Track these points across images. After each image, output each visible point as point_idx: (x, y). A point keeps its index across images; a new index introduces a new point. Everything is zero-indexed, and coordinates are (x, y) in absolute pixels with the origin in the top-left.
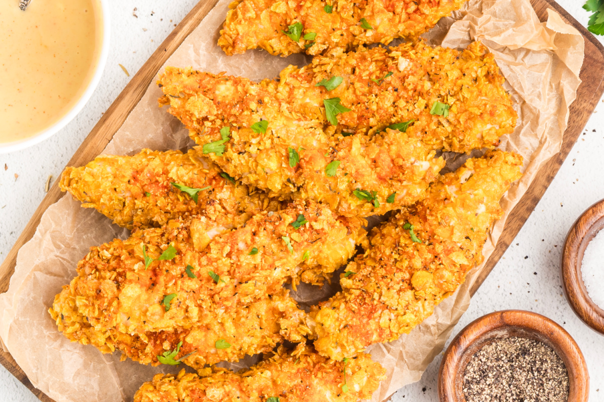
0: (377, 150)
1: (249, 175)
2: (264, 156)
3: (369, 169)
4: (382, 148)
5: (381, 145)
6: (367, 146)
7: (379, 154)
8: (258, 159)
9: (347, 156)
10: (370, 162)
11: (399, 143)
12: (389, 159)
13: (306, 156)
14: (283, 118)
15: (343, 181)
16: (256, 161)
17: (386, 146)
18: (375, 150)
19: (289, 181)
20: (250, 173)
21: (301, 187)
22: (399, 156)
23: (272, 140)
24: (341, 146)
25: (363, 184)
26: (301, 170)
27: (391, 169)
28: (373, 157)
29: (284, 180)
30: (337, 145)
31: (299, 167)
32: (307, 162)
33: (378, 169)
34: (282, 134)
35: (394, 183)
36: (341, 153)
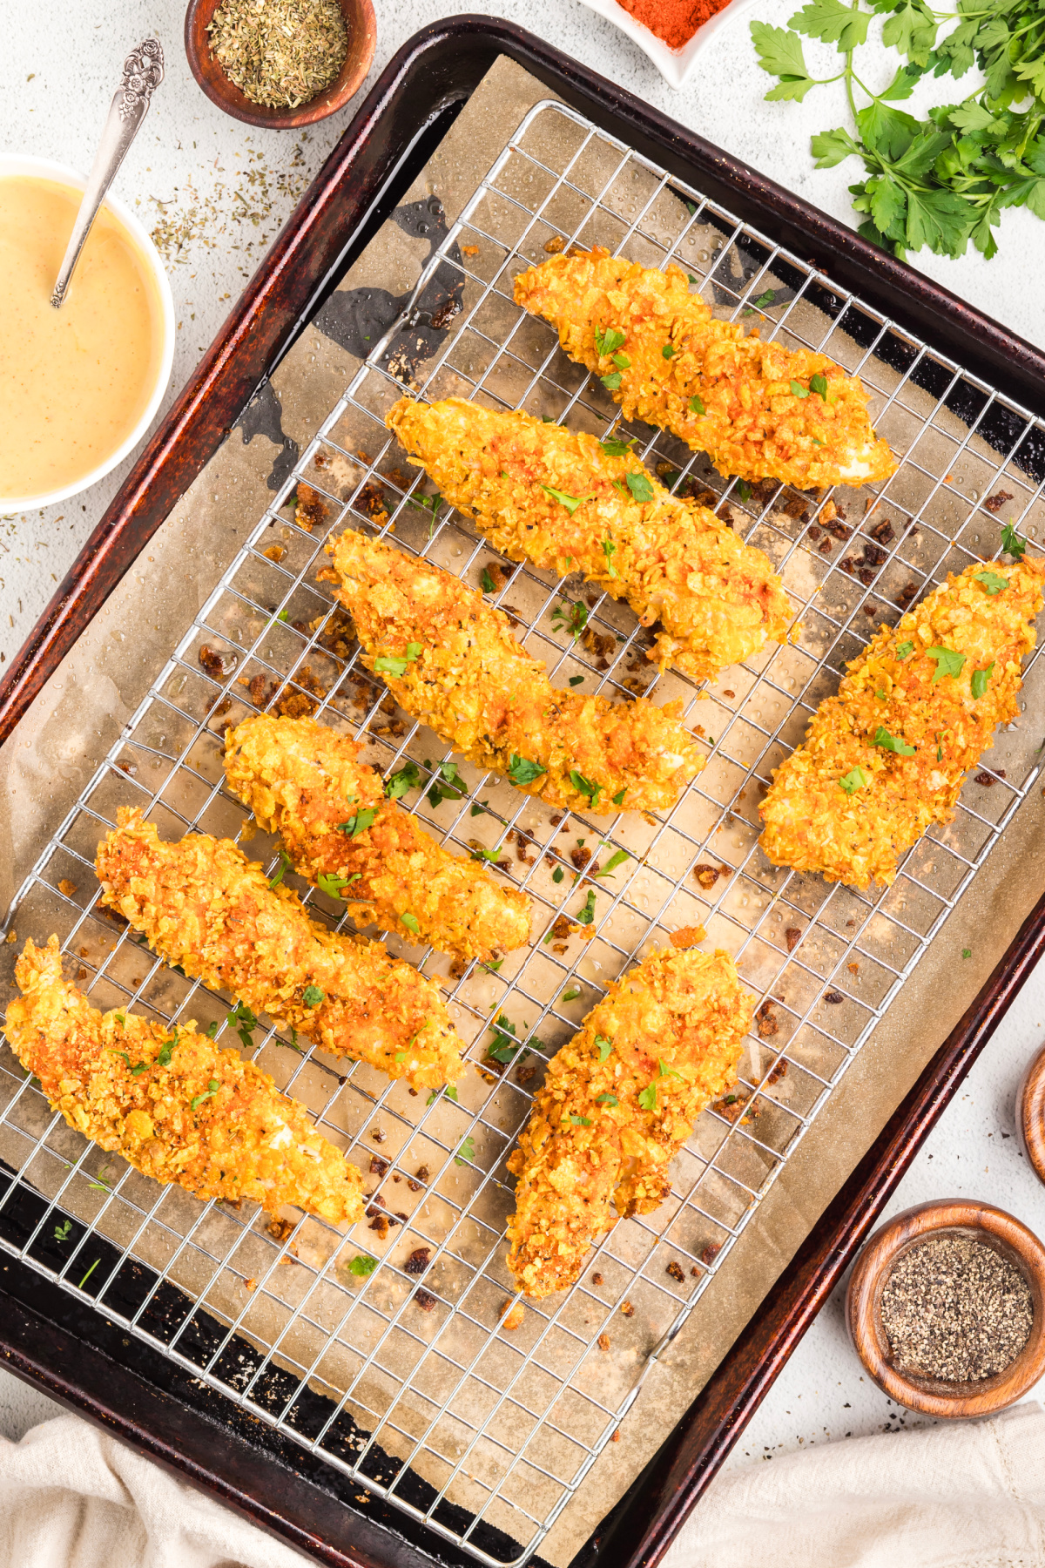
0: (615, 723)
1: (432, 715)
2: (461, 695)
3: (599, 748)
4: (623, 723)
5: (623, 719)
6: (604, 715)
7: (616, 730)
8: (451, 697)
9: (572, 723)
10: (601, 738)
11: (648, 721)
12: (628, 740)
13: (518, 709)
14: (500, 648)
15: (558, 756)
16: (447, 699)
17: (629, 721)
18: (613, 722)
19: (486, 737)
20: (435, 712)
21: (500, 750)
22: (643, 739)
23: (479, 674)
24: (567, 705)
25: (584, 767)
26: (505, 727)
27: (629, 755)
28: (608, 732)
29: (480, 735)
30: (562, 703)
31: (504, 722)
32: (517, 718)
33: (611, 750)
34: (495, 670)
35: (628, 775)
36: (566, 717)
